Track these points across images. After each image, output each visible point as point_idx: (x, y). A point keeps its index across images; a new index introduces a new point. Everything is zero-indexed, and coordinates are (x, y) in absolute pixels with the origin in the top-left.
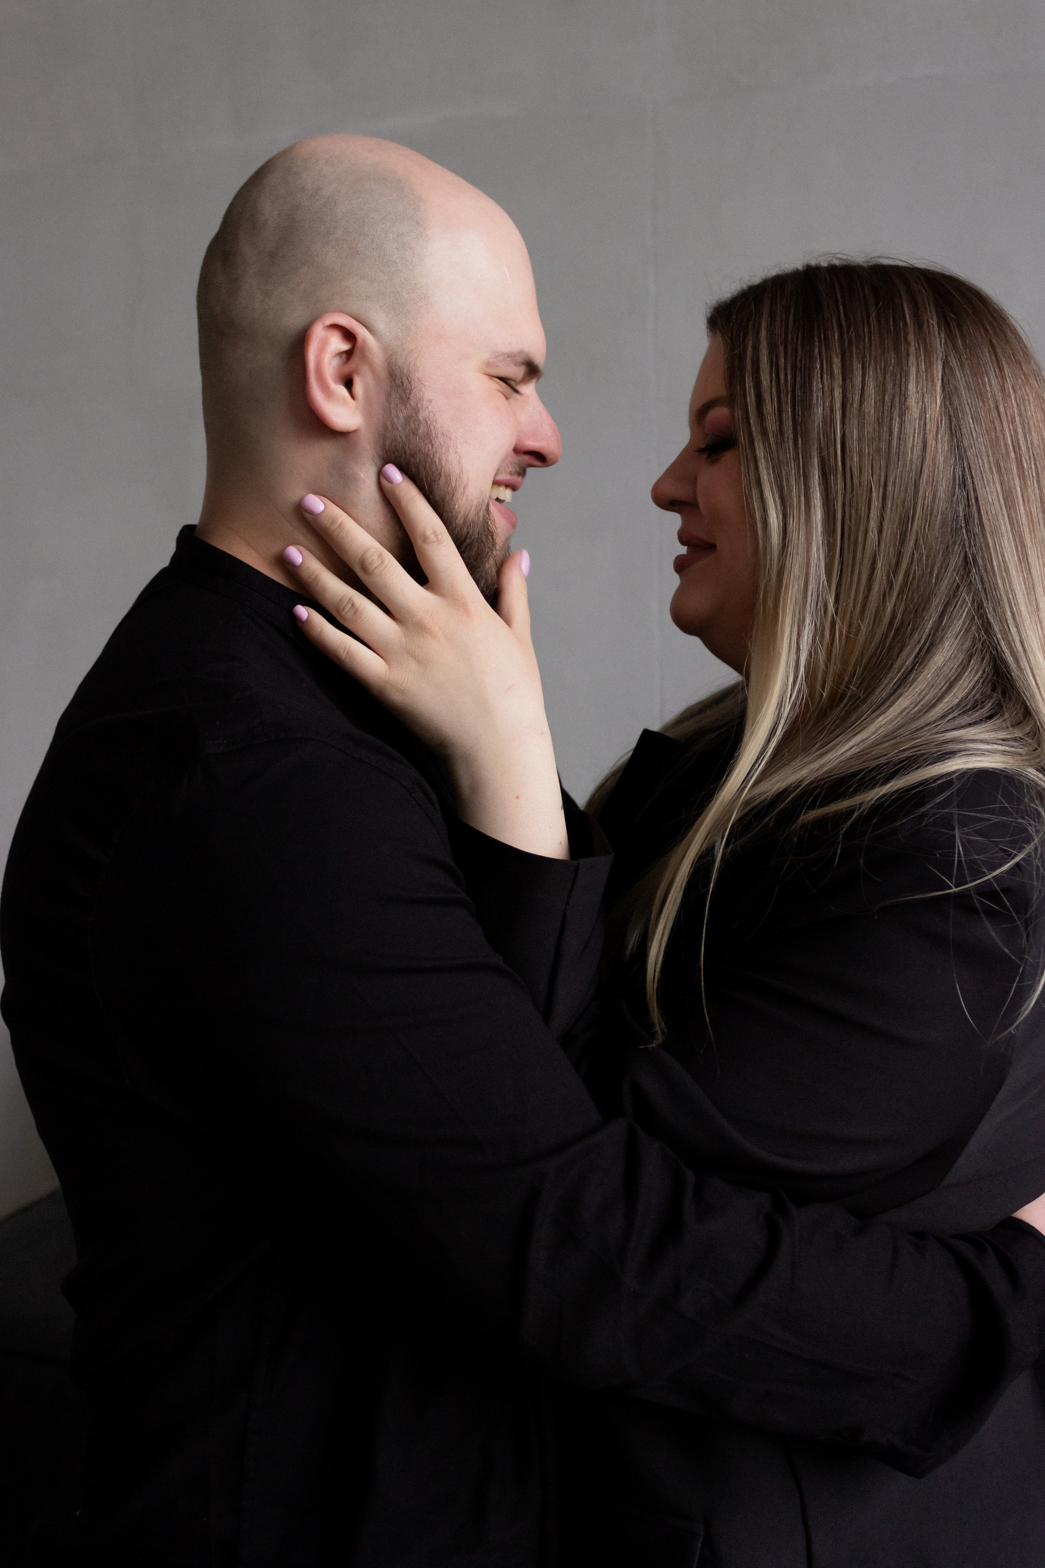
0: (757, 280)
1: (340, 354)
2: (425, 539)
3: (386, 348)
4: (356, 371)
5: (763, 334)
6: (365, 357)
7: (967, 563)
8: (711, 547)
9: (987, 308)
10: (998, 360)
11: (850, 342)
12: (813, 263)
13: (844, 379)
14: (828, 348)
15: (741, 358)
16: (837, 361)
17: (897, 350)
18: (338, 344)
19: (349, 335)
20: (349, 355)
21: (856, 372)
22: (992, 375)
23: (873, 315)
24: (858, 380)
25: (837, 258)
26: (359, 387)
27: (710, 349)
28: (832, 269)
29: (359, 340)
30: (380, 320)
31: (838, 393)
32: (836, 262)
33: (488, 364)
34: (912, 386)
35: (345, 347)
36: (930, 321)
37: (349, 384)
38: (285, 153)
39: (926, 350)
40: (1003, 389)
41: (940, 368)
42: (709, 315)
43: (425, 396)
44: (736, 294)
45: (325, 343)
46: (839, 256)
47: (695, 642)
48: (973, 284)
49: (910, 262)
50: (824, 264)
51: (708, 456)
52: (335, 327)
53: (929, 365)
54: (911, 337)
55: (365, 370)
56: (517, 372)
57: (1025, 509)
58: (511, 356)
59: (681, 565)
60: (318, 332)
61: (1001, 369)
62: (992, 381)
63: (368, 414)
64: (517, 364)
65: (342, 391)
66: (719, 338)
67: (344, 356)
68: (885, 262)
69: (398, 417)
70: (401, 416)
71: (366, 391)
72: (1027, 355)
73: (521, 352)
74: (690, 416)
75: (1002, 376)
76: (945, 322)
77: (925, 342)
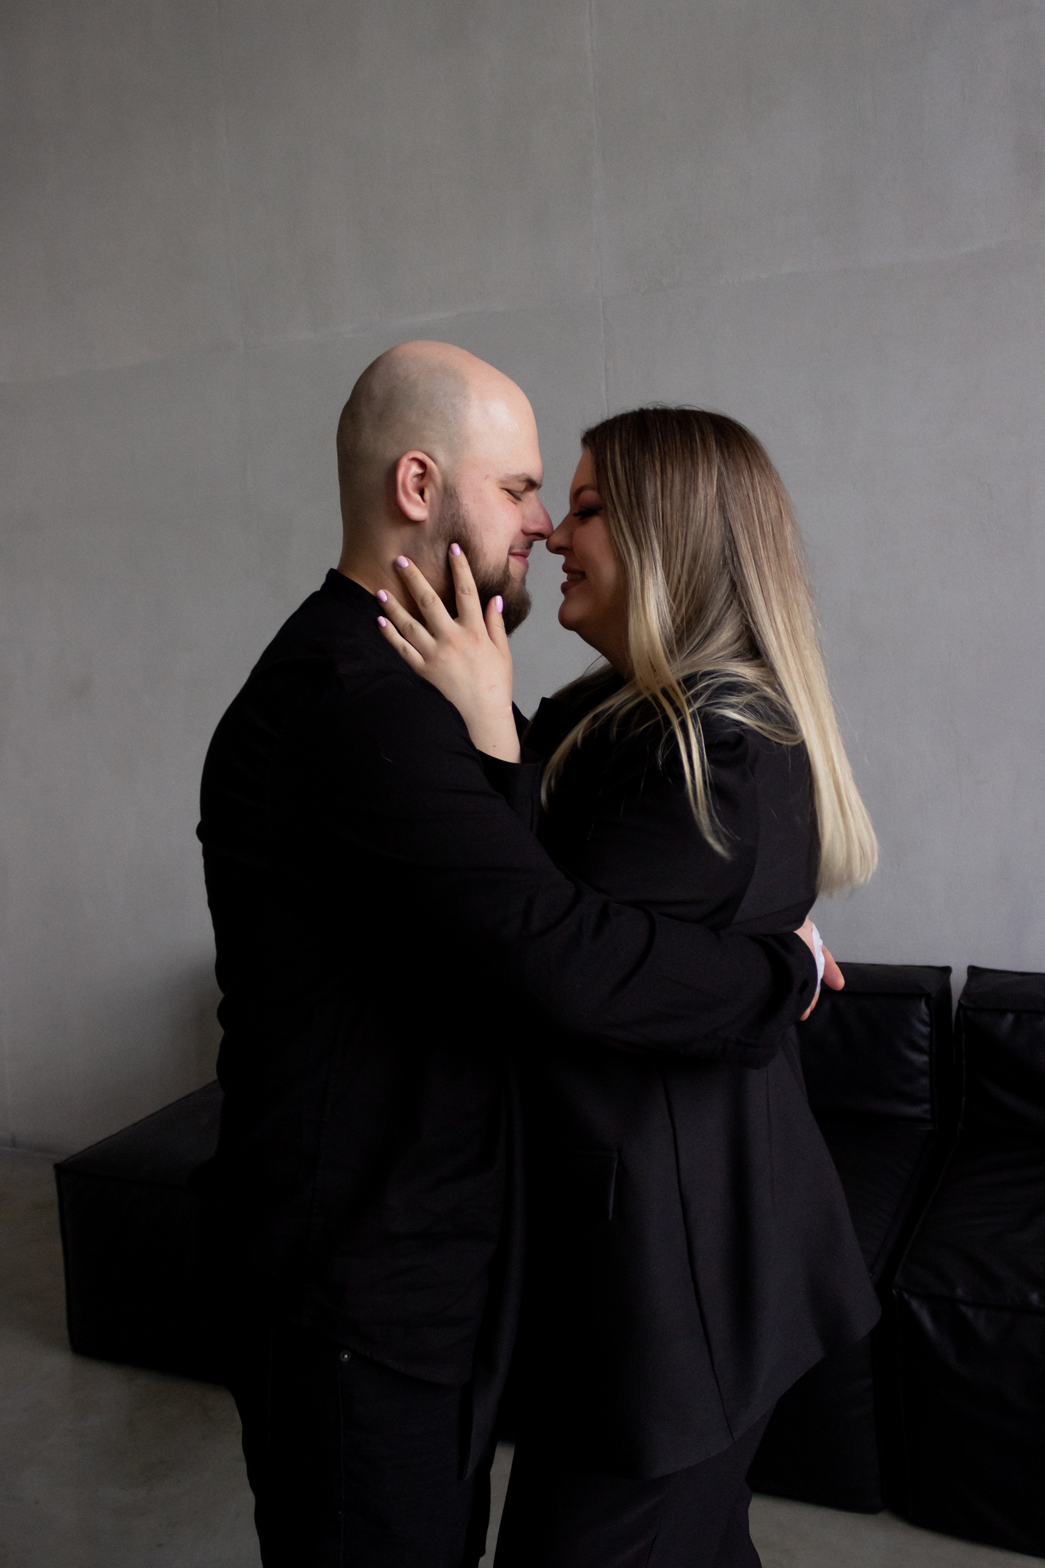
0: (611, 417)
1: (417, 475)
2: (463, 591)
3: (443, 473)
4: (426, 486)
5: (617, 448)
6: (432, 479)
7: (733, 585)
8: (583, 575)
9: (746, 437)
10: (750, 467)
11: (665, 453)
12: (645, 407)
13: (662, 474)
14: (653, 456)
15: (604, 461)
16: (658, 465)
17: (692, 459)
18: (415, 469)
19: (422, 464)
20: (422, 476)
21: (668, 471)
22: (746, 476)
23: (678, 438)
24: (669, 475)
25: (659, 405)
26: (427, 495)
27: (583, 457)
28: (655, 411)
29: (428, 467)
30: (441, 456)
31: (659, 484)
32: (659, 407)
33: (502, 482)
34: (700, 480)
35: (420, 471)
36: (711, 443)
37: (422, 493)
38: (387, 353)
39: (708, 459)
40: (752, 484)
41: (716, 470)
42: (582, 436)
43: (463, 502)
44: (598, 424)
45: (408, 469)
46: (661, 404)
47: (574, 635)
48: (740, 423)
49: (702, 409)
50: (651, 408)
51: (581, 519)
52: (415, 459)
53: (710, 469)
54: (699, 451)
55: (431, 485)
56: (521, 486)
57: (764, 553)
58: (517, 477)
59: (565, 588)
60: (405, 461)
61: (752, 473)
62: (746, 480)
63: (431, 512)
64: (520, 481)
65: (418, 497)
66: (588, 449)
67: (420, 477)
68: (687, 408)
69: (447, 514)
70: (449, 513)
71: (431, 498)
72: (768, 463)
73: (524, 474)
74: (570, 496)
75: (752, 477)
76: (718, 443)
77: (707, 455)
